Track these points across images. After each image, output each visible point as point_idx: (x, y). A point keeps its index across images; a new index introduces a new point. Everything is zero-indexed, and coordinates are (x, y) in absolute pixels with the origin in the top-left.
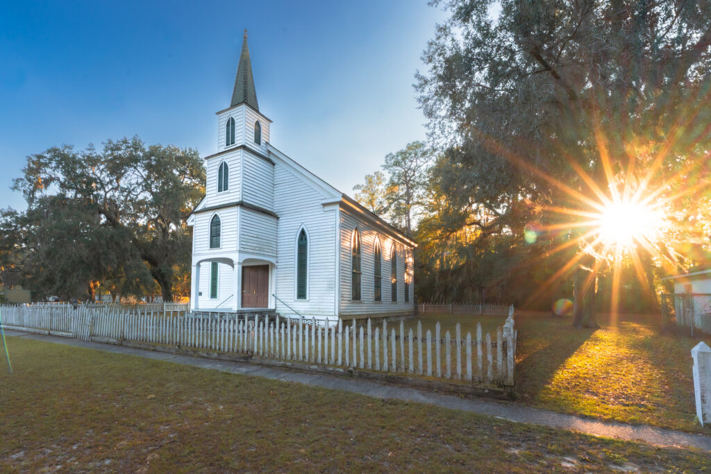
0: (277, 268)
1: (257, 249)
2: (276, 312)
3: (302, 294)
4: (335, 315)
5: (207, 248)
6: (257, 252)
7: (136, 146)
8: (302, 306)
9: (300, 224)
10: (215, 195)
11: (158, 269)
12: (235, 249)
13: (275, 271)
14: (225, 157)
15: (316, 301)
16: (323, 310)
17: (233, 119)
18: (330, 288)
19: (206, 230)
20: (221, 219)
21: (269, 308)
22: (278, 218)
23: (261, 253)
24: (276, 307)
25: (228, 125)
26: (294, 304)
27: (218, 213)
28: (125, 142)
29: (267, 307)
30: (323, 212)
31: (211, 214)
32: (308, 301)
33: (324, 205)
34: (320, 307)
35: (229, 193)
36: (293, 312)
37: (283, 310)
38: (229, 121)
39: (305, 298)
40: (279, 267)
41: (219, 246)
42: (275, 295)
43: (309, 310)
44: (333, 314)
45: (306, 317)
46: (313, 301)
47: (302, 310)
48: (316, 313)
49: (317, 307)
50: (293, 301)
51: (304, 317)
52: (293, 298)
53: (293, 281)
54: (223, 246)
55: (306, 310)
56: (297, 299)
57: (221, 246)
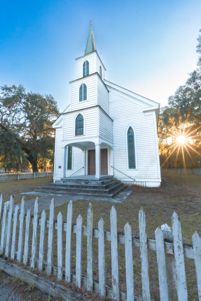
0: (113, 150)
1: (106, 137)
2: (114, 177)
3: (132, 165)
4: (158, 178)
5: (73, 136)
6: (106, 139)
7: (21, 89)
8: (132, 173)
9: (128, 124)
10: (77, 103)
11: (30, 155)
12: (96, 135)
13: (112, 152)
14: (84, 81)
15: (143, 170)
16: (148, 175)
17: (87, 62)
19: (73, 124)
20: (84, 116)
21: (109, 174)
22: (113, 121)
23: (108, 140)
24: (114, 174)
25: (84, 65)
26: (127, 172)
27: (81, 113)
28: (14, 87)
29: (107, 174)
30: (144, 116)
31: (76, 114)
32: (137, 170)
33: (144, 112)
34: (146, 173)
35: (88, 101)
36: (127, 177)
37: (119, 176)
38: (85, 63)
39: (135, 168)
40: (114, 149)
41: (83, 134)
42: (113, 166)
43: (138, 175)
44: (157, 178)
45: (137, 180)
46: (141, 169)
47: (134, 175)
48: (143, 177)
49: (144, 173)
50: (126, 170)
51: (135, 180)
52: (126, 168)
53: (125, 157)
54: (86, 134)
55: (136, 175)
56: (129, 168)
57: (84, 134)
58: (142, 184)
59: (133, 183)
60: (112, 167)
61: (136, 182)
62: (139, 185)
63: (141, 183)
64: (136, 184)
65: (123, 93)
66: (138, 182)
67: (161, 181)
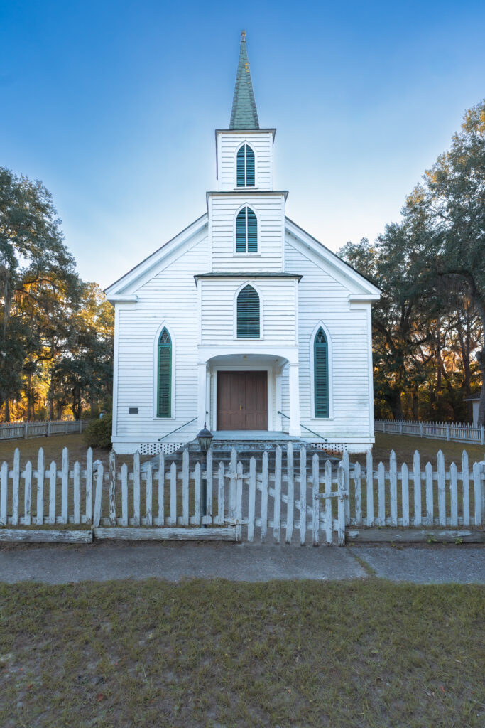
0: (283, 376)
3: (322, 410)
4: (370, 437)
5: (231, 338)
8: (322, 427)
9: (317, 321)
10: (232, 255)
12: (293, 343)
13: (279, 380)
14: (249, 201)
15: (342, 420)
16: (352, 431)
17: (250, 150)
18: (362, 404)
19: (230, 308)
20: (260, 294)
21: (271, 430)
24: (283, 429)
25: (240, 155)
26: (311, 424)
27: (255, 284)
29: (265, 429)
30: (349, 310)
31: (239, 283)
32: (332, 420)
33: (352, 302)
34: (350, 427)
35: (260, 257)
36: (312, 435)
38: (241, 150)
39: (328, 417)
40: (285, 374)
41: (258, 337)
42: (281, 411)
43: (334, 431)
44: (368, 435)
45: (330, 440)
46: (340, 419)
47: (325, 431)
48: (343, 435)
49: (345, 427)
50: (309, 420)
51: (326, 441)
52: (309, 416)
53: (308, 394)
54: (266, 338)
55: (330, 431)
56: (316, 417)
57: (262, 336)
58: (340, 448)
59: (321, 446)
60: (279, 412)
61: (327, 445)
62: (334, 450)
63: (338, 445)
64: (327, 448)
65: (309, 248)
66: (331, 445)
67: (374, 442)
